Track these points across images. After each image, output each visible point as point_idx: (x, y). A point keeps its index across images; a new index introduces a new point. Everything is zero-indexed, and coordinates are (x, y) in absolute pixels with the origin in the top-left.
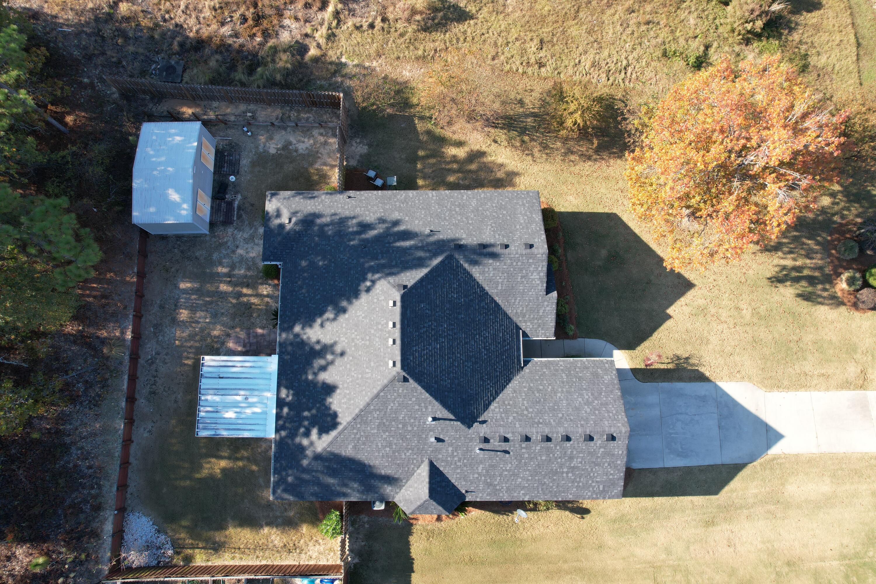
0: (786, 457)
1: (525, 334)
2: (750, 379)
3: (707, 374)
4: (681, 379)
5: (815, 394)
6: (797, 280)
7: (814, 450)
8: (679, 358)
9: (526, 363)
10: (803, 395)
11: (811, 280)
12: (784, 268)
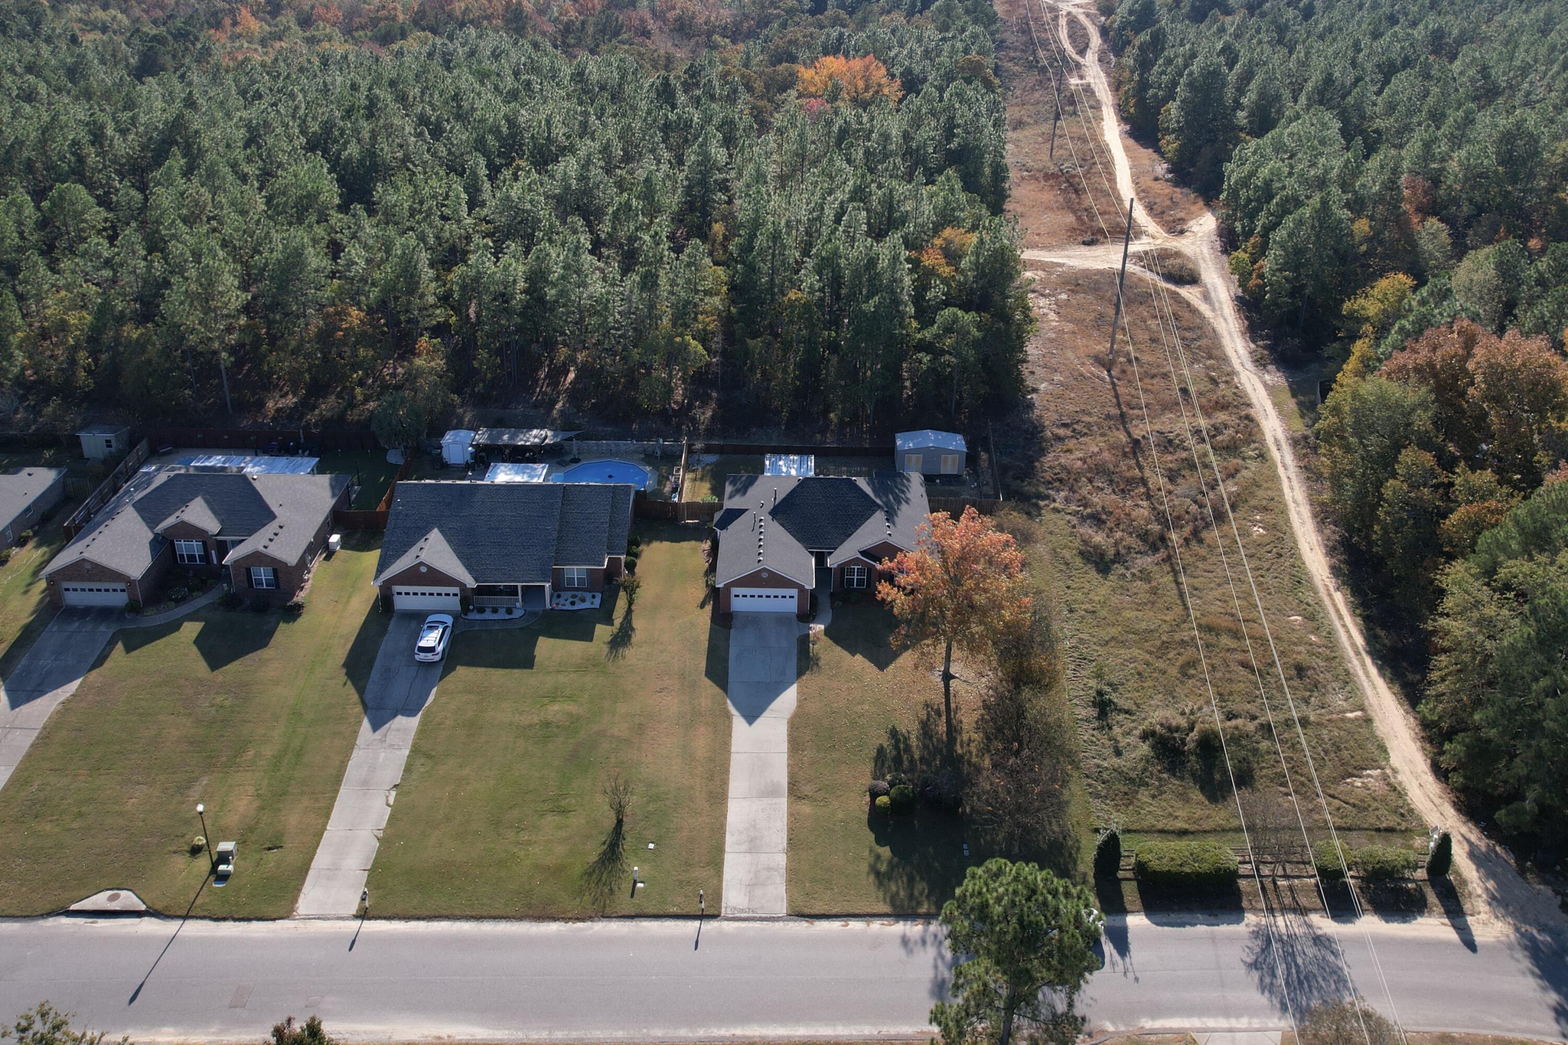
0: (730, 727)
1: (830, 553)
2: (799, 707)
3: (804, 677)
4: (799, 660)
5: (785, 756)
6: (896, 747)
7: (733, 749)
8: (818, 659)
9: (812, 553)
10: (784, 747)
11: (898, 760)
12: (906, 739)
